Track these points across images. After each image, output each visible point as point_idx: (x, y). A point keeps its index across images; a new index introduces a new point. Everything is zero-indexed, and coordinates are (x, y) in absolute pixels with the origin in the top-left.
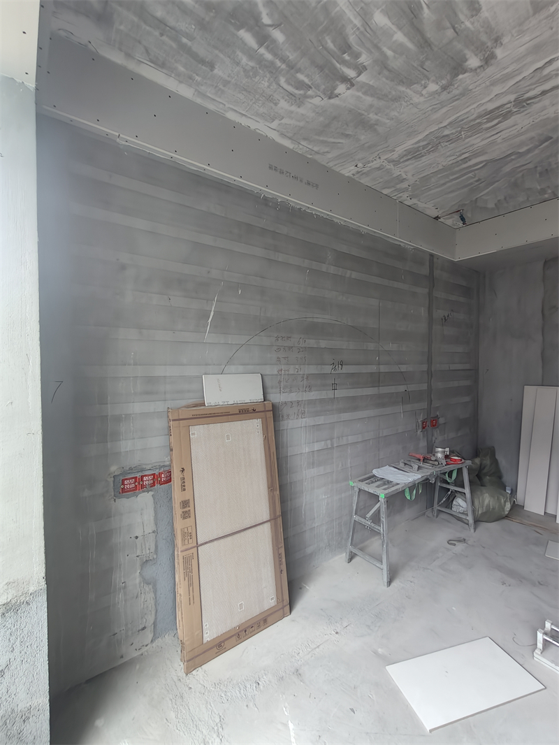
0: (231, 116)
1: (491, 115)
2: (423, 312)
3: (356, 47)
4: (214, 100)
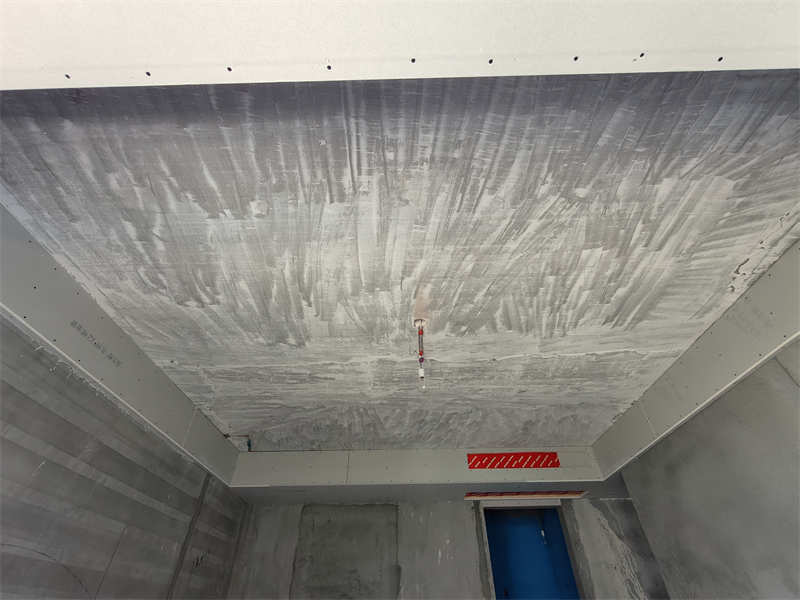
0: (59, 259)
1: (293, 376)
3: (219, 289)
4: (50, 238)
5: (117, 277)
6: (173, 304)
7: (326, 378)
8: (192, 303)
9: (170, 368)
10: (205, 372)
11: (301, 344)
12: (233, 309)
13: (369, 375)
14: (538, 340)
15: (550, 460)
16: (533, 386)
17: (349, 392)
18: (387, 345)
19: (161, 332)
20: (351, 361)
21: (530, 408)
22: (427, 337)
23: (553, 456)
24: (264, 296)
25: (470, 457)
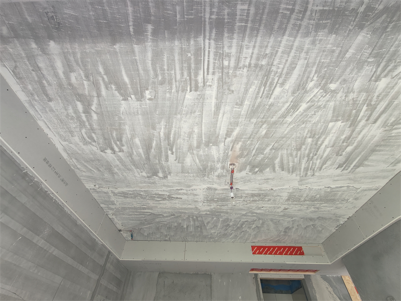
0: (41, 124)
3: (124, 142)
5: (70, 135)
6: (99, 152)
7: (177, 198)
8: (109, 151)
9: (94, 189)
10: (113, 192)
11: (165, 177)
12: (130, 155)
13: (201, 197)
14: (298, 178)
15: (298, 251)
16: (292, 206)
17: (190, 206)
18: (213, 179)
19: (90, 168)
20: (192, 188)
21: (289, 219)
22: (236, 175)
23: (300, 248)
24: (148, 147)
25: (253, 247)
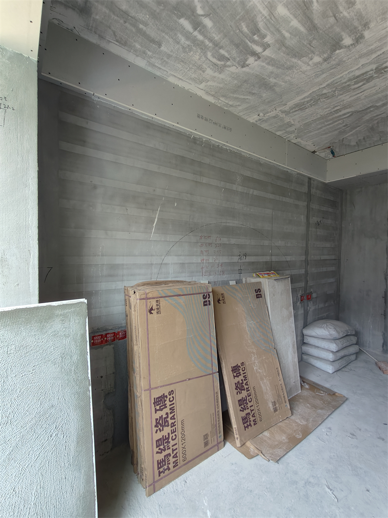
0: (171, 80)
1: (357, 79)
2: (303, 218)
3: (263, 31)
4: (160, 68)
6: (240, 70)
8: (251, 60)
9: (260, 120)
10: (283, 112)
11: (358, 39)
12: (282, 43)
19: (242, 97)
24: (304, 8)
